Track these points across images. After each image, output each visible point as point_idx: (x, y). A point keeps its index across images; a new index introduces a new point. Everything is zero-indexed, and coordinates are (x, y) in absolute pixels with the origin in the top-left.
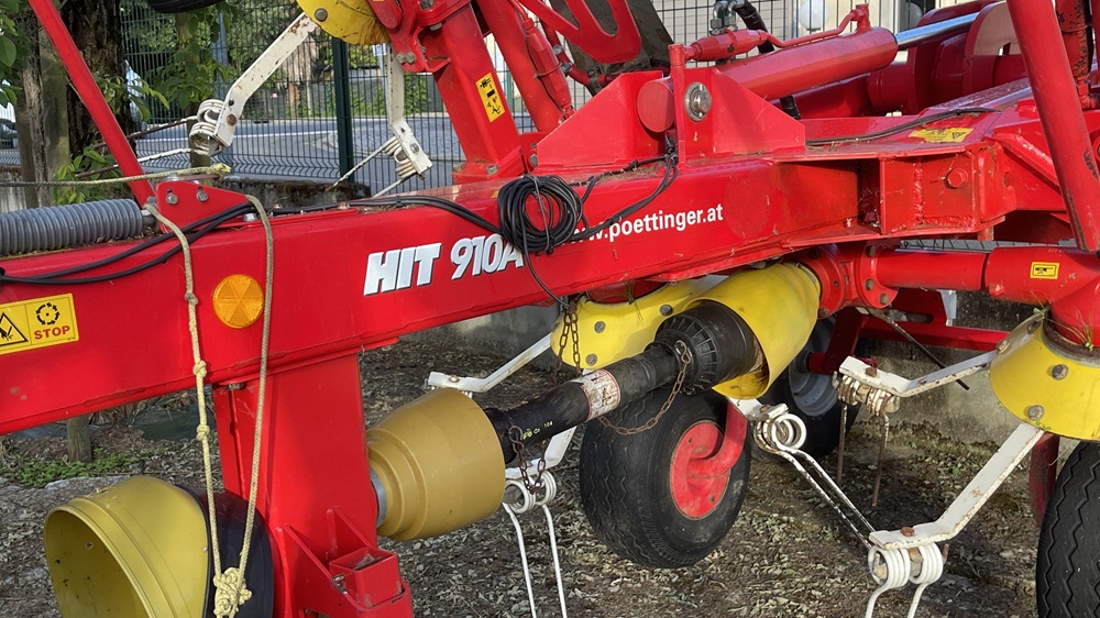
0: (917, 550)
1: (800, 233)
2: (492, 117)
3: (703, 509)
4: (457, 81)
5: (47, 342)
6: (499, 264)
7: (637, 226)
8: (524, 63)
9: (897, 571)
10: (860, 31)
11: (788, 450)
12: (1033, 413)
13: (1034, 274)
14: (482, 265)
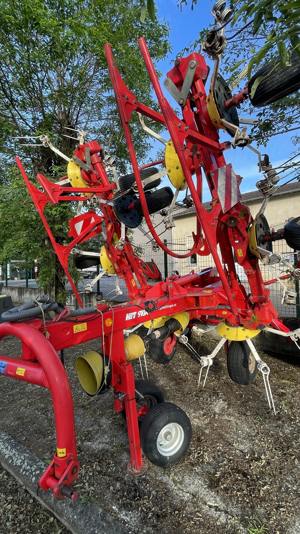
0: (208, 360)
1: (188, 307)
2: (134, 286)
3: (169, 353)
4: (128, 280)
5: (83, 330)
6: (145, 315)
7: (164, 308)
8: (140, 278)
9: (205, 364)
10: (193, 274)
11: (185, 343)
12: (225, 336)
13: (223, 313)
14: (142, 315)
